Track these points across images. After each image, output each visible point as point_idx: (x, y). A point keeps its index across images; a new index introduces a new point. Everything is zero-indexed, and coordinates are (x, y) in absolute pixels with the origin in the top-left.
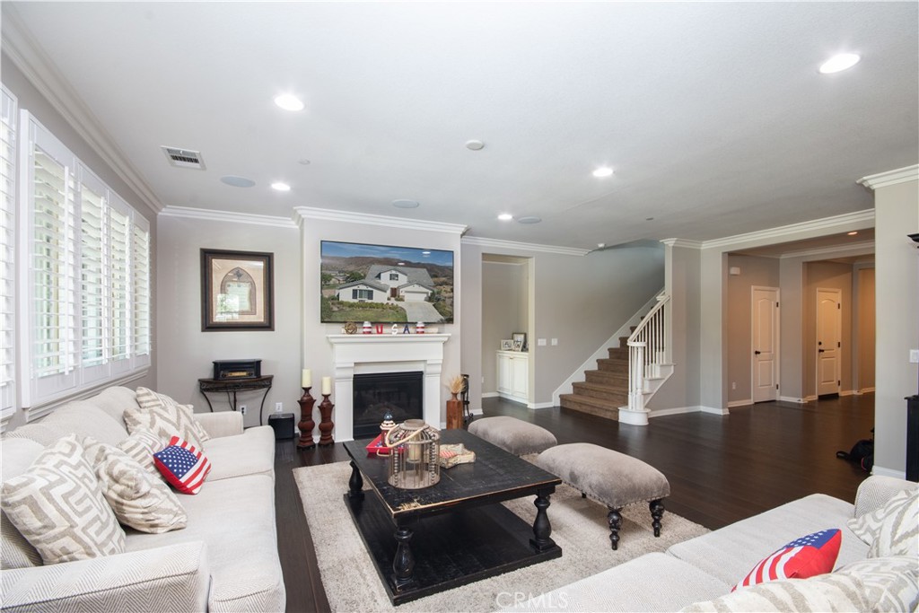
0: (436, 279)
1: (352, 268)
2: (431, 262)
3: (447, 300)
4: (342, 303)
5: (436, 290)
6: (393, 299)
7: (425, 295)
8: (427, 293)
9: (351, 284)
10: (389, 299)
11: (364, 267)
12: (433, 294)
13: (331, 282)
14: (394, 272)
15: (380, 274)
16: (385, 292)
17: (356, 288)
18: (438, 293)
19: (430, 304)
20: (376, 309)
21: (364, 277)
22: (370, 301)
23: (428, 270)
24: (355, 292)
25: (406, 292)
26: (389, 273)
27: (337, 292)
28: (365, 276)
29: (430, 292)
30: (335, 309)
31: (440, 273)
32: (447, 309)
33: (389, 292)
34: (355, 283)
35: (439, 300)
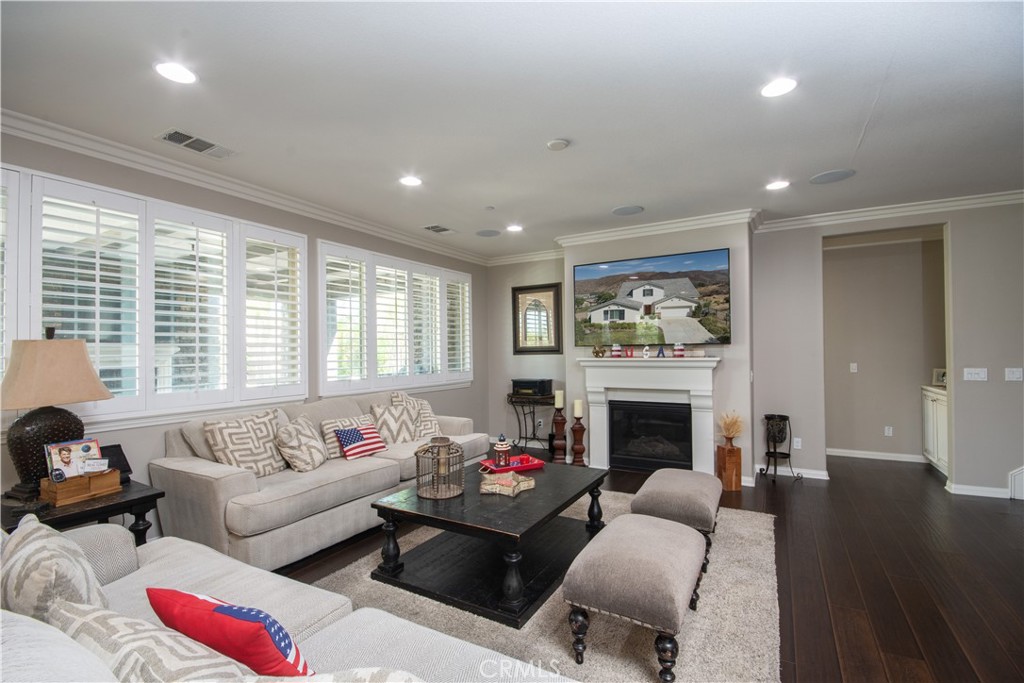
0: (703, 288)
1: (601, 289)
2: (694, 269)
3: (719, 314)
4: (593, 325)
5: (702, 302)
6: (647, 317)
7: (688, 310)
8: (690, 307)
9: (602, 305)
10: (642, 318)
11: (615, 286)
12: (698, 308)
13: (584, 306)
14: (647, 287)
15: (631, 292)
16: (638, 310)
17: (606, 309)
18: (705, 306)
19: (695, 321)
20: (628, 330)
21: (614, 297)
22: (621, 322)
23: (691, 279)
24: (606, 313)
25: (662, 308)
26: (643, 288)
27: (589, 314)
28: (616, 295)
29: (694, 305)
30: (588, 332)
31: (708, 279)
32: (719, 325)
33: (642, 310)
34: (605, 304)
35: (707, 314)
